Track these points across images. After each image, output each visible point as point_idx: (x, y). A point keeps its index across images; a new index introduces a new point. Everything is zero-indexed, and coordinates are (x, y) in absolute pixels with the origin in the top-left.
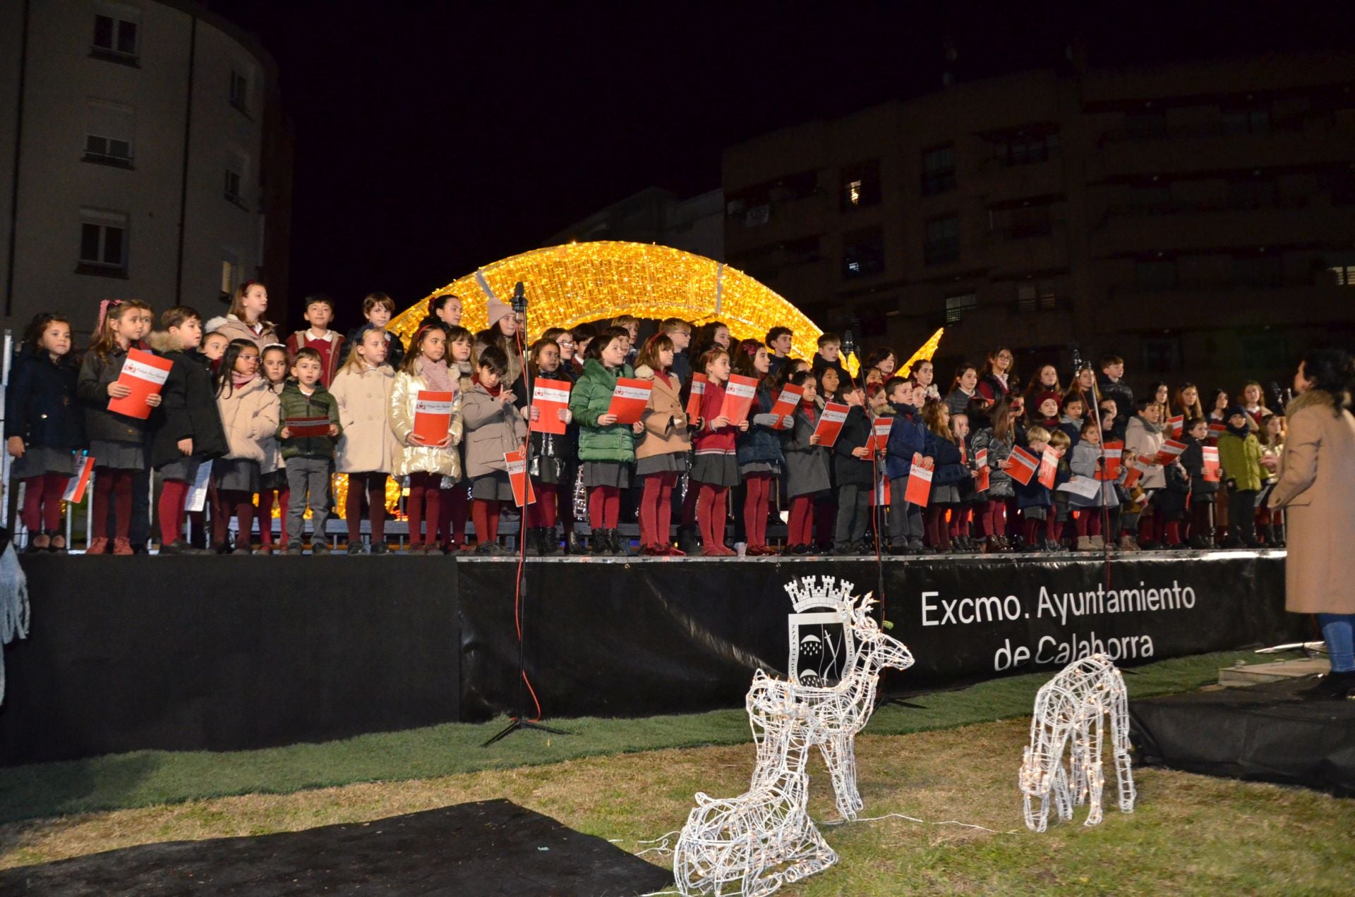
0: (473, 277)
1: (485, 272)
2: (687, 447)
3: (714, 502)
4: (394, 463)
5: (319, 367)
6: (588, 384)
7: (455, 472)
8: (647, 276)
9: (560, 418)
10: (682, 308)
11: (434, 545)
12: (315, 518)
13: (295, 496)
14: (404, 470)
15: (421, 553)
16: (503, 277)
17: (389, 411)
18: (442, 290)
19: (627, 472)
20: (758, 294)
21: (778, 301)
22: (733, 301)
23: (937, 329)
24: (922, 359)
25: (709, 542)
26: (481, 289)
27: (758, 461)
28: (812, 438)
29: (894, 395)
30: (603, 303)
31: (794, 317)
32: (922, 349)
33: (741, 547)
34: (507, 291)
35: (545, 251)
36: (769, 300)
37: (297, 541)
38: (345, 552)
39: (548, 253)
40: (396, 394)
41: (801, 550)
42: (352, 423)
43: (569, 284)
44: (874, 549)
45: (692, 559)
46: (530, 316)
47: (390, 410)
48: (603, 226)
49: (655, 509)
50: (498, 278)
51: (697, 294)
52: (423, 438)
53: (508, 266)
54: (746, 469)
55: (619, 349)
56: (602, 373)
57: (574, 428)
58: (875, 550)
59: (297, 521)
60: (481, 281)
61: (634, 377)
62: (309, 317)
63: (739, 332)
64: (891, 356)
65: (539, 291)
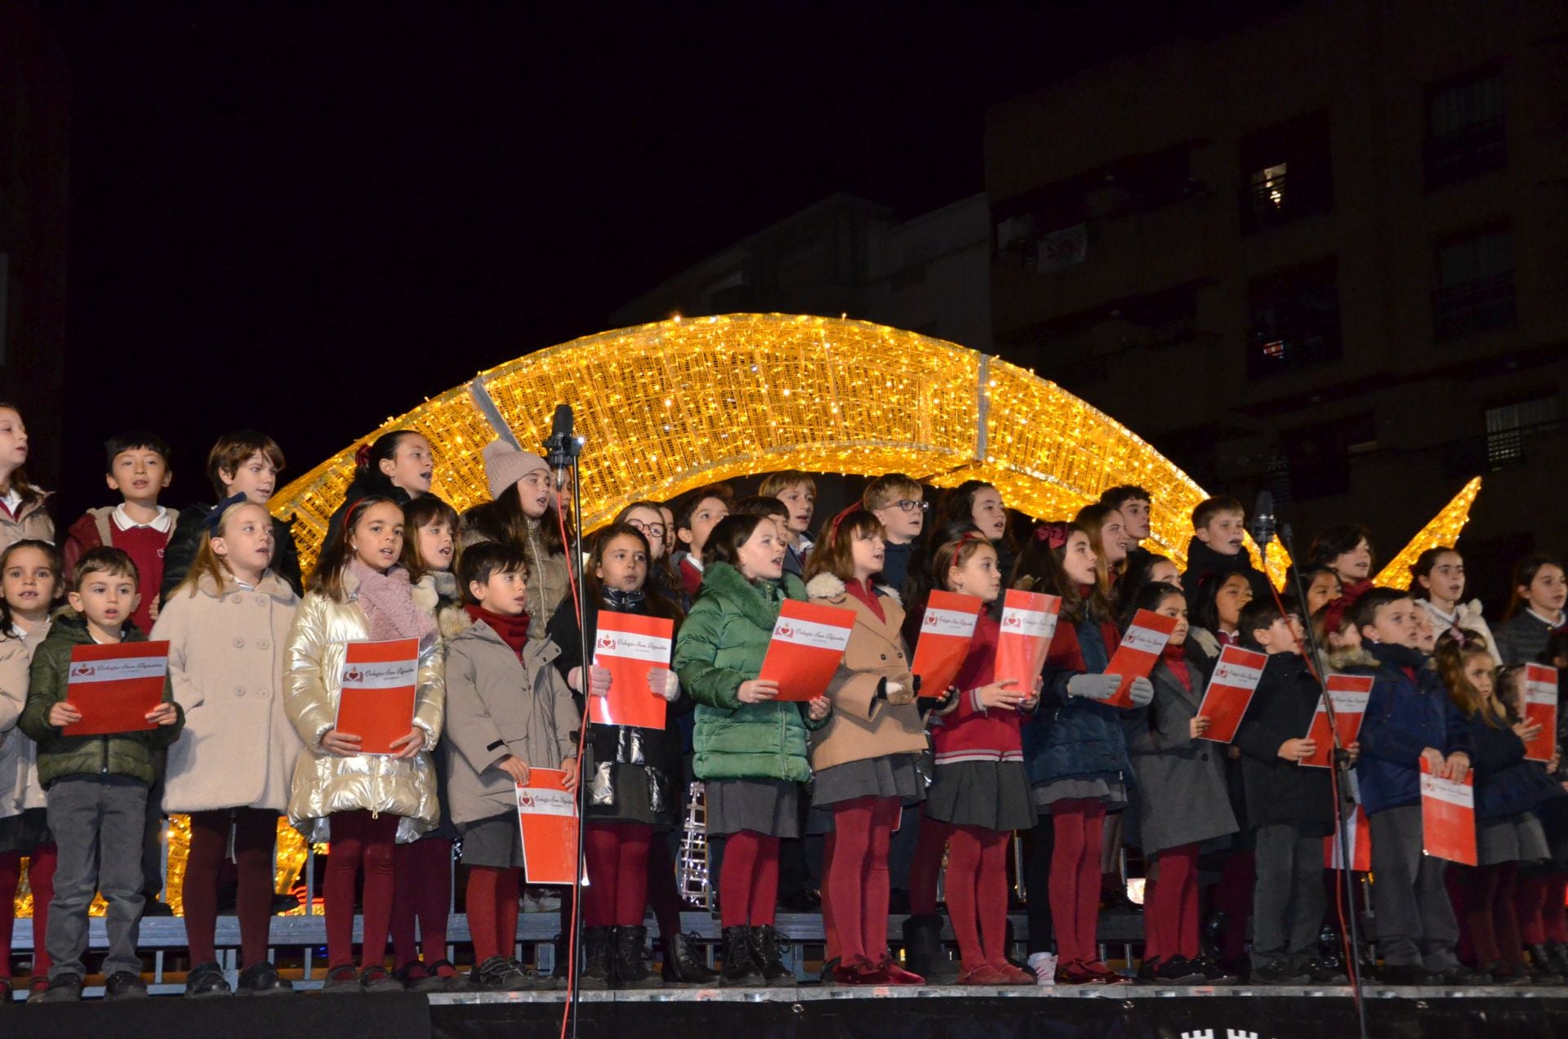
0: (465, 394)
1: (491, 381)
2: (918, 742)
3: (981, 863)
4: (295, 792)
5: (132, 590)
6: (714, 616)
7: (425, 808)
8: (831, 384)
9: (653, 689)
10: (906, 450)
11: (381, 969)
12: (114, 918)
13: (72, 868)
14: (316, 805)
15: (351, 987)
16: (528, 391)
17: (284, 679)
18: (399, 420)
19: (795, 804)
20: (1066, 415)
21: (1109, 431)
22: (1012, 434)
23: (1468, 480)
24: (1434, 546)
25: (971, 953)
26: (482, 416)
27: (1077, 776)
28: (1194, 723)
29: (1374, 626)
30: (739, 443)
31: (1143, 464)
32: (1433, 524)
33: (1044, 962)
34: (537, 419)
35: (615, 337)
36: (1090, 428)
37: (70, 970)
38: (181, 988)
39: (622, 340)
40: (300, 643)
41: (1175, 971)
42: (199, 704)
43: (668, 403)
44: (1343, 969)
45: (936, 992)
46: (585, 473)
47: (287, 680)
48: (736, 279)
49: (859, 881)
50: (518, 392)
51: (935, 421)
52: (359, 738)
53: (540, 367)
54: (1049, 795)
55: (774, 542)
56: (744, 594)
57: (680, 710)
58: (1346, 973)
59: (72, 925)
60: (483, 399)
61: (807, 598)
62: (117, 481)
63: (1027, 499)
64: (1363, 544)
65: (605, 421)
